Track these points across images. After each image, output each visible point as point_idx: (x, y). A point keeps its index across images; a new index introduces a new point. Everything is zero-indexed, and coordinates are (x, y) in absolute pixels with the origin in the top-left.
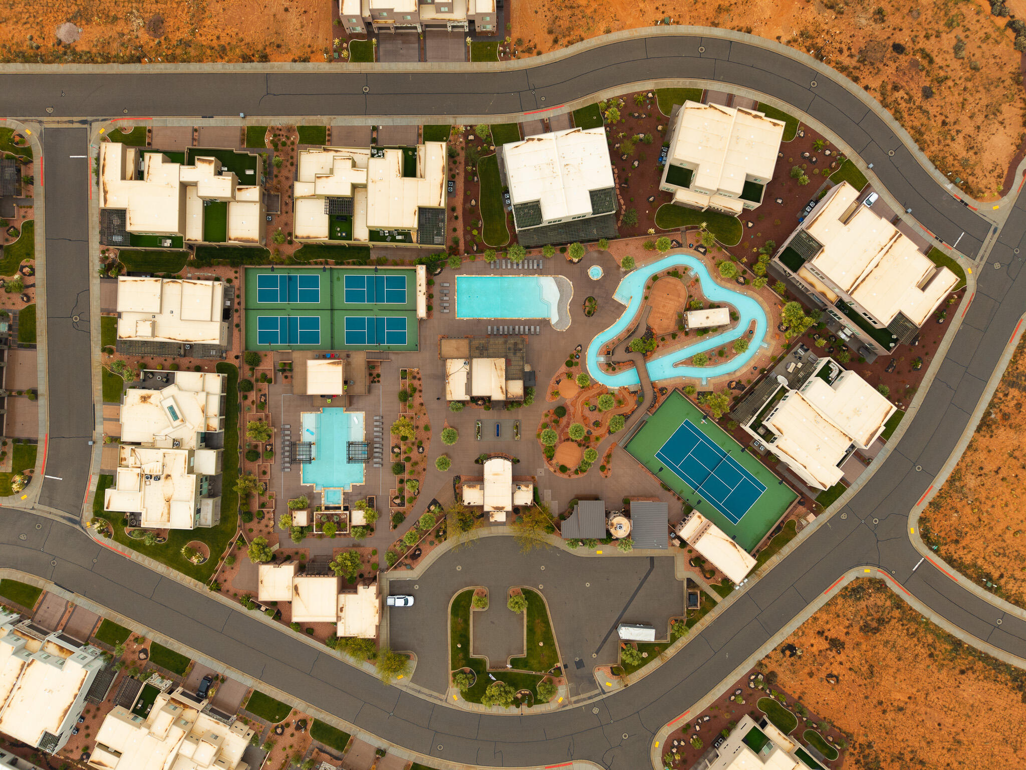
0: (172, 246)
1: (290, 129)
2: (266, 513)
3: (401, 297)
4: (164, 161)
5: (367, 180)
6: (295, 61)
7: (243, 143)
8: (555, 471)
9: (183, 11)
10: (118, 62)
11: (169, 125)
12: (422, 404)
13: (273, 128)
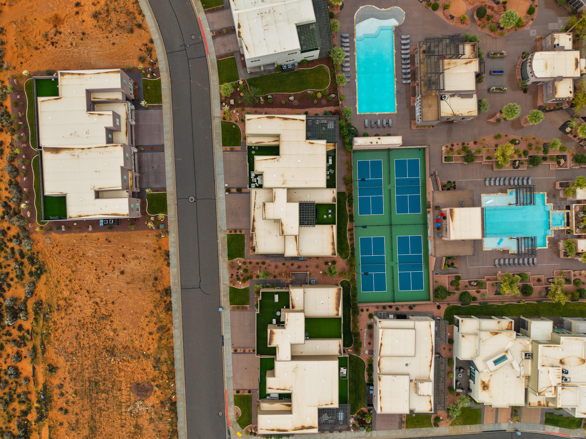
0: (345, 367)
1: (232, 266)
2: (575, 278)
3: (377, 165)
4: (273, 375)
5: (284, 188)
6: (168, 265)
7: (246, 308)
8: (532, 20)
9: (127, 366)
10: (176, 423)
11: (231, 375)
12: (475, 143)
13: (231, 282)
